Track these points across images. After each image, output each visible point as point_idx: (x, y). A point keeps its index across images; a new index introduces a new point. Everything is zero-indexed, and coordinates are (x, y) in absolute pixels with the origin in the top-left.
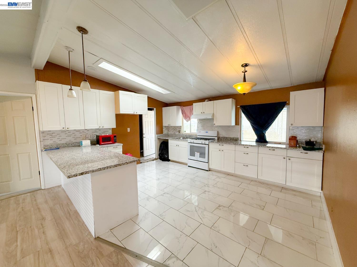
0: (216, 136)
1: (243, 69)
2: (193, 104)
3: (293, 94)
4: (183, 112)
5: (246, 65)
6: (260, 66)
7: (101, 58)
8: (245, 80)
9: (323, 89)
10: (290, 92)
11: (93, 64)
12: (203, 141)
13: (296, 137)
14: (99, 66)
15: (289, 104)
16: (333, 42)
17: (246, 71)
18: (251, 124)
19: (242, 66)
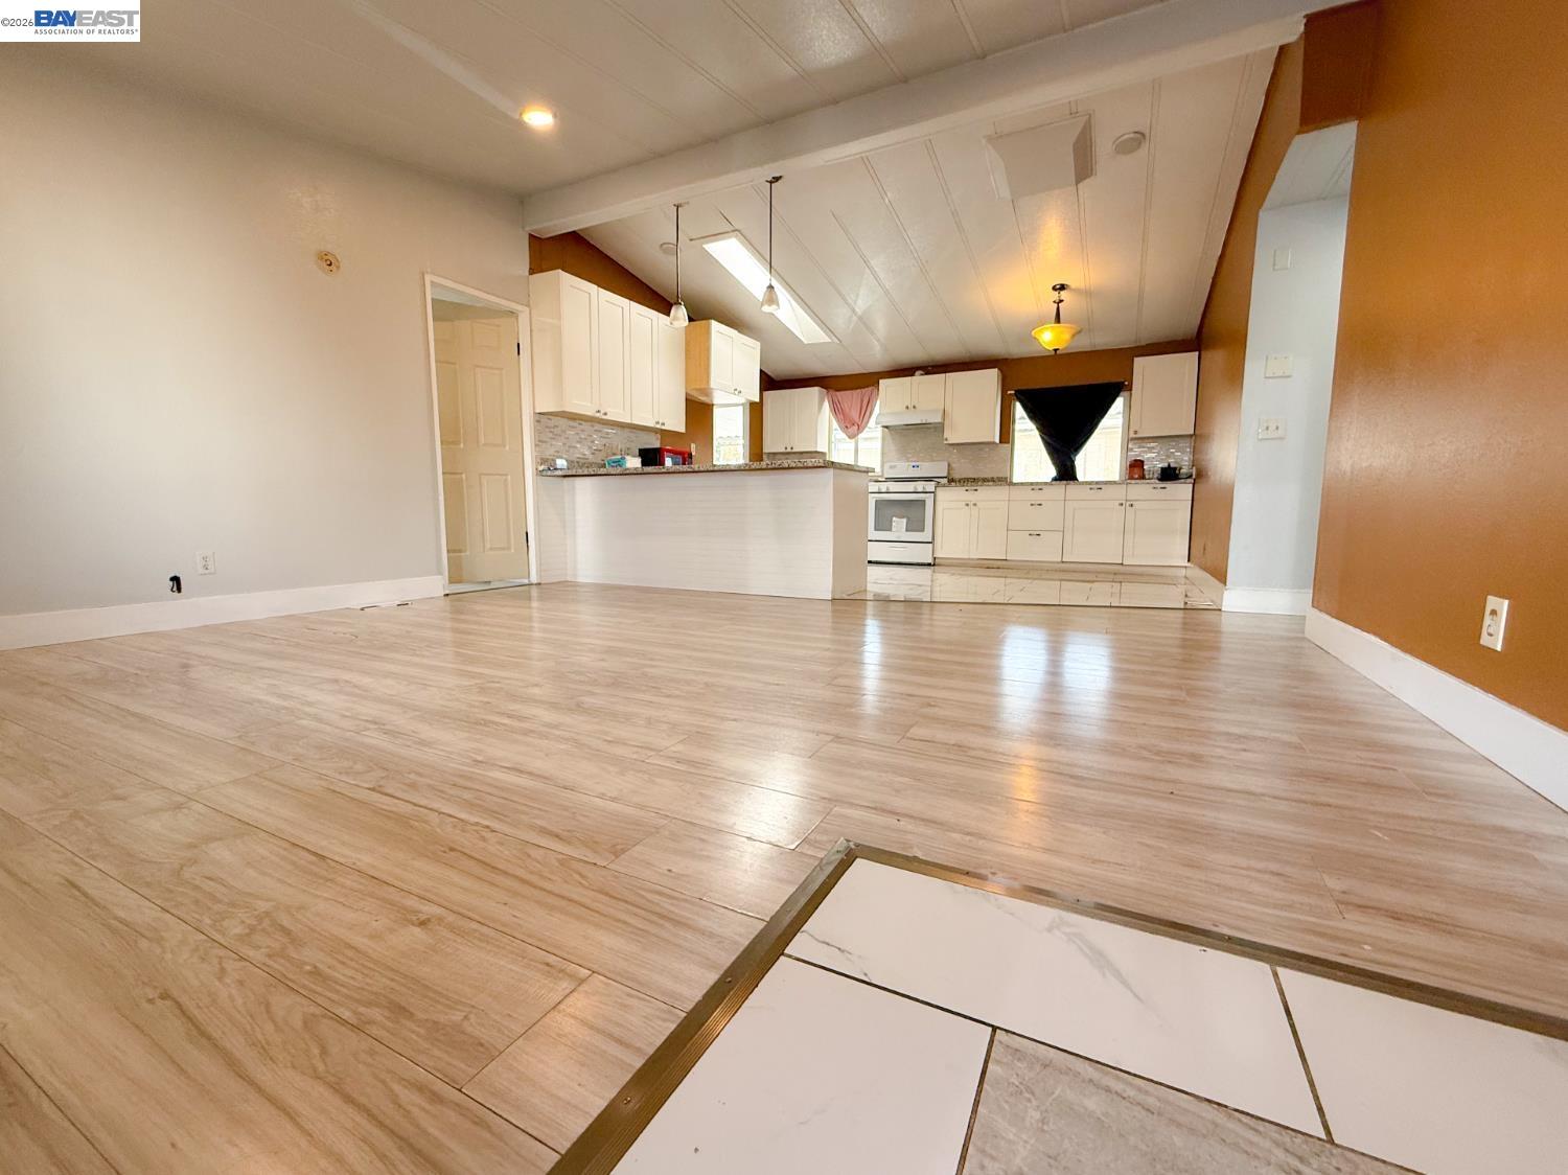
0: (945, 475)
1: (1055, 295)
2: (881, 381)
3: (1140, 363)
4: (837, 410)
5: (1063, 287)
6: (1087, 293)
7: (739, 231)
8: (1058, 319)
9: (1197, 353)
10: (1136, 359)
11: (691, 240)
12: (920, 486)
13: (1142, 462)
14: (704, 246)
15: (1130, 389)
16: (1214, 264)
17: (1061, 301)
18: (1042, 438)
19: (1054, 288)
